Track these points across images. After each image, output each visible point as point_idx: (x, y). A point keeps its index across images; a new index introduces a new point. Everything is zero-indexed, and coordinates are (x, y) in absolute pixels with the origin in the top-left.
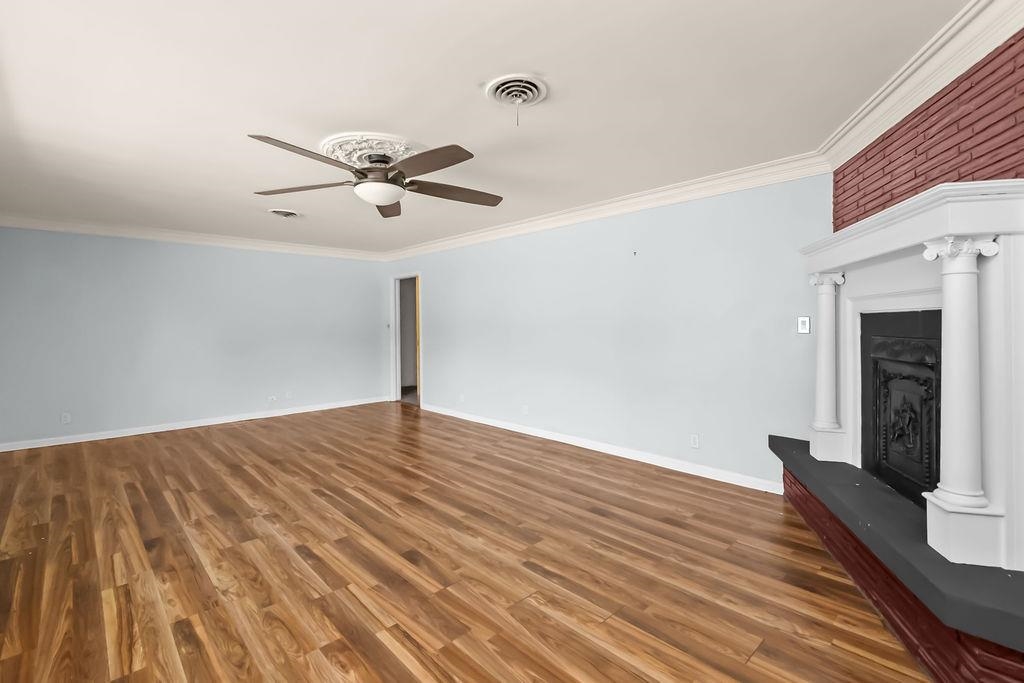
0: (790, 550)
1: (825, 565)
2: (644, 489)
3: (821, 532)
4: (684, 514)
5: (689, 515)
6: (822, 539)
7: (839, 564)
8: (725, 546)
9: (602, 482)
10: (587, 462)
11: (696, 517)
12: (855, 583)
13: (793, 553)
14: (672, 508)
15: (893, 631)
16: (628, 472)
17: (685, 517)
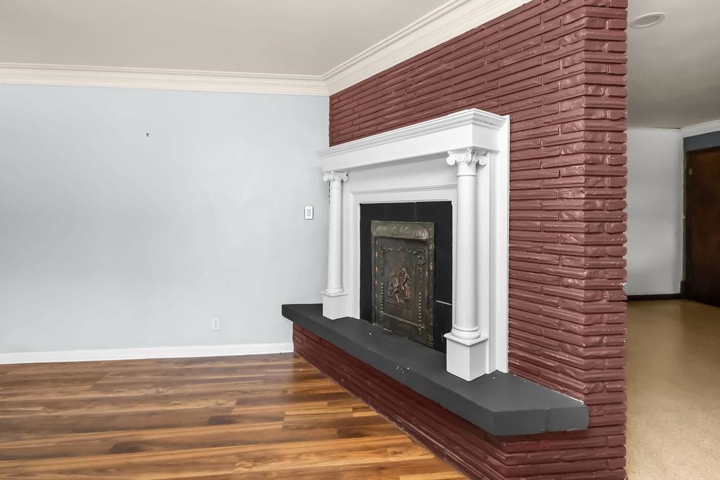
0: (325, 403)
1: (354, 405)
2: (171, 392)
3: (336, 377)
4: (228, 406)
5: (232, 403)
6: (339, 382)
7: (360, 400)
8: (278, 425)
9: (115, 402)
10: (83, 381)
11: (241, 403)
12: (378, 412)
13: (329, 404)
14: (211, 403)
15: (420, 443)
16: (146, 376)
17: (230, 409)
